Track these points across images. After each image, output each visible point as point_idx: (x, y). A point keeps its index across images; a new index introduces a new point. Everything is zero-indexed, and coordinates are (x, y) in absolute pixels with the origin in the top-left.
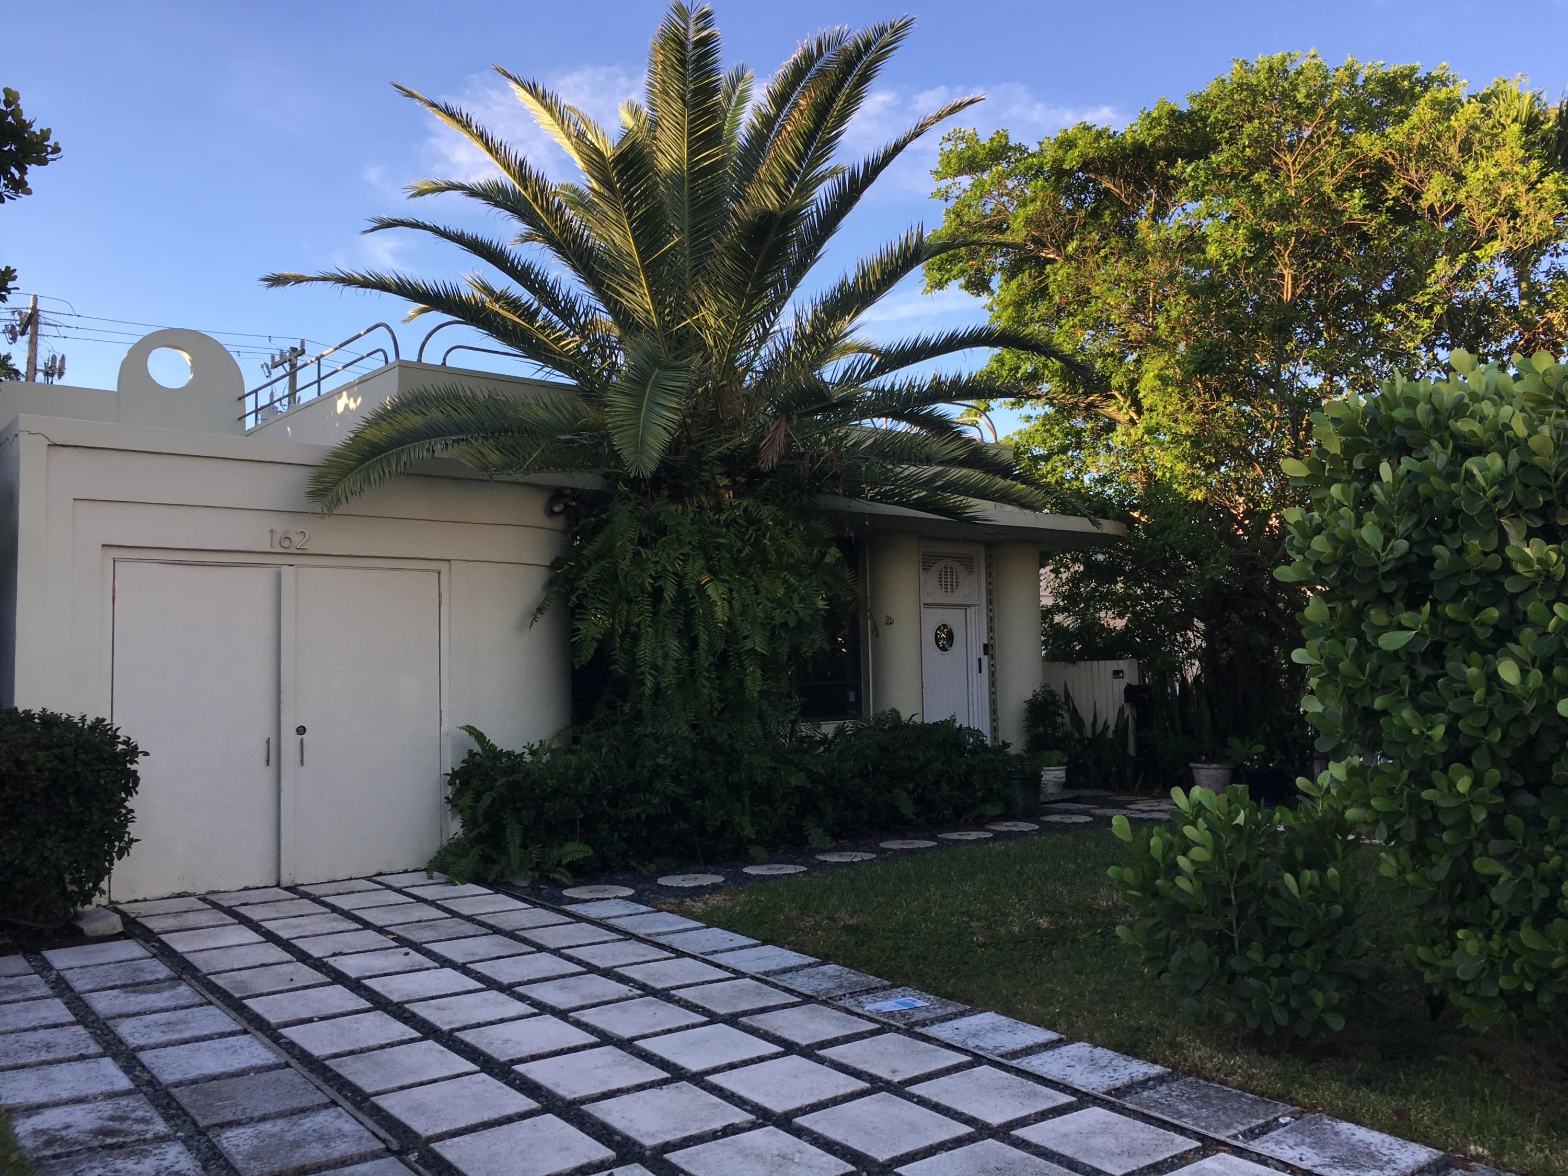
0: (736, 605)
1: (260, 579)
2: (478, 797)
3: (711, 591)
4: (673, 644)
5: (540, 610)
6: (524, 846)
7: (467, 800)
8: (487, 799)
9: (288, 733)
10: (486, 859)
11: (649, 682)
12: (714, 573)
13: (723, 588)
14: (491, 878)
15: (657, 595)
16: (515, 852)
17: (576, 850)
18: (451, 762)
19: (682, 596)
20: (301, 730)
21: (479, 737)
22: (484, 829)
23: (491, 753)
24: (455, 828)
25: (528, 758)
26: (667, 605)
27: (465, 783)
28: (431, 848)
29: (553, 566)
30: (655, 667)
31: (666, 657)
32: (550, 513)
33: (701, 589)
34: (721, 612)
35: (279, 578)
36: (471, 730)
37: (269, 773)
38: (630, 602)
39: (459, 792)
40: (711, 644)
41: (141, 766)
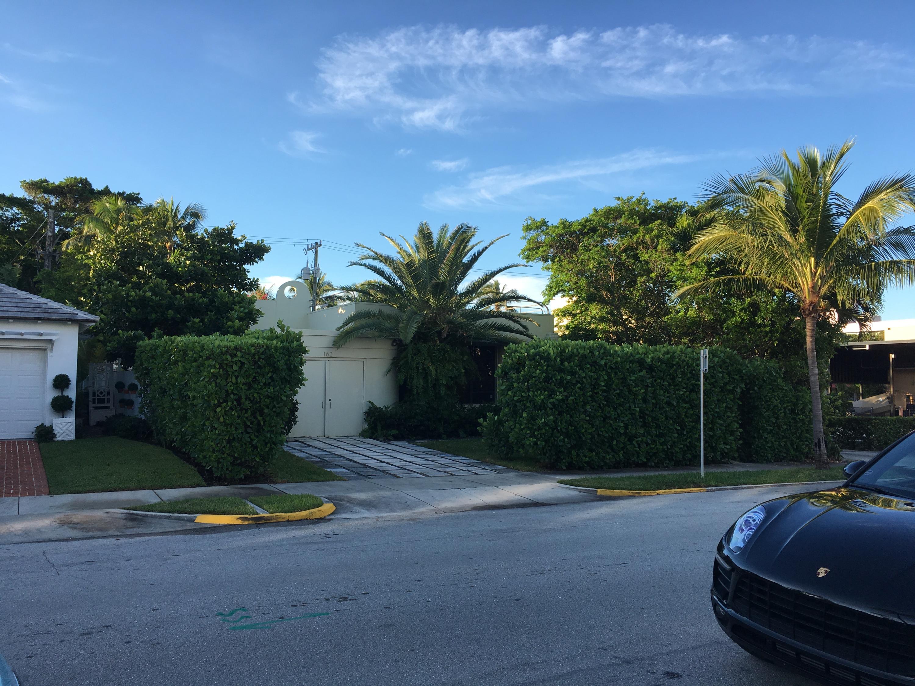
0: (439, 371)
1: (321, 363)
2: (371, 418)
3: (431, 368)
4: (422, 382)
5: (389, 371)
6: (382, 430)
7: (369, 418)
8: (373, 419)
9: (327, 402)
10: (373, 433)
11: (415, 390)
12: (433, 363)
13: (434, 367)
14: (374, 437)
15: (418, 368)
16: (380, 432)
17: (394, 432)
18: (365, 410)
19: (424, 369)
20: (330, 400)
21: (372, 404)
22: (373, 425)
23: (376, 408)
24: (366, 426)
25: (384, 409)
26: (421, 371)
27: (368, 415)
28: (360, 431)
29: (394, 359)
30: (417, 387)
31: (420, 384)
32: (393, 345)
33: (428, 367)
34: (434, 373)
35: (326, 363)
36: (370, 402)
37: (323, 410)
38: (411, 369)
39: (367, 417)
40: (431, 381)
41: (299, 406)
